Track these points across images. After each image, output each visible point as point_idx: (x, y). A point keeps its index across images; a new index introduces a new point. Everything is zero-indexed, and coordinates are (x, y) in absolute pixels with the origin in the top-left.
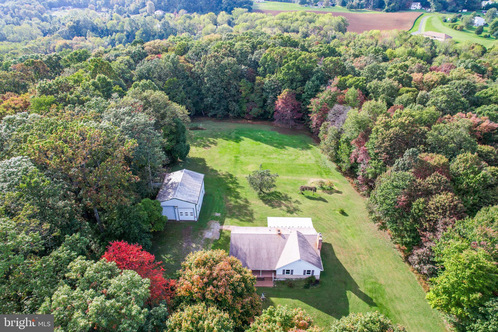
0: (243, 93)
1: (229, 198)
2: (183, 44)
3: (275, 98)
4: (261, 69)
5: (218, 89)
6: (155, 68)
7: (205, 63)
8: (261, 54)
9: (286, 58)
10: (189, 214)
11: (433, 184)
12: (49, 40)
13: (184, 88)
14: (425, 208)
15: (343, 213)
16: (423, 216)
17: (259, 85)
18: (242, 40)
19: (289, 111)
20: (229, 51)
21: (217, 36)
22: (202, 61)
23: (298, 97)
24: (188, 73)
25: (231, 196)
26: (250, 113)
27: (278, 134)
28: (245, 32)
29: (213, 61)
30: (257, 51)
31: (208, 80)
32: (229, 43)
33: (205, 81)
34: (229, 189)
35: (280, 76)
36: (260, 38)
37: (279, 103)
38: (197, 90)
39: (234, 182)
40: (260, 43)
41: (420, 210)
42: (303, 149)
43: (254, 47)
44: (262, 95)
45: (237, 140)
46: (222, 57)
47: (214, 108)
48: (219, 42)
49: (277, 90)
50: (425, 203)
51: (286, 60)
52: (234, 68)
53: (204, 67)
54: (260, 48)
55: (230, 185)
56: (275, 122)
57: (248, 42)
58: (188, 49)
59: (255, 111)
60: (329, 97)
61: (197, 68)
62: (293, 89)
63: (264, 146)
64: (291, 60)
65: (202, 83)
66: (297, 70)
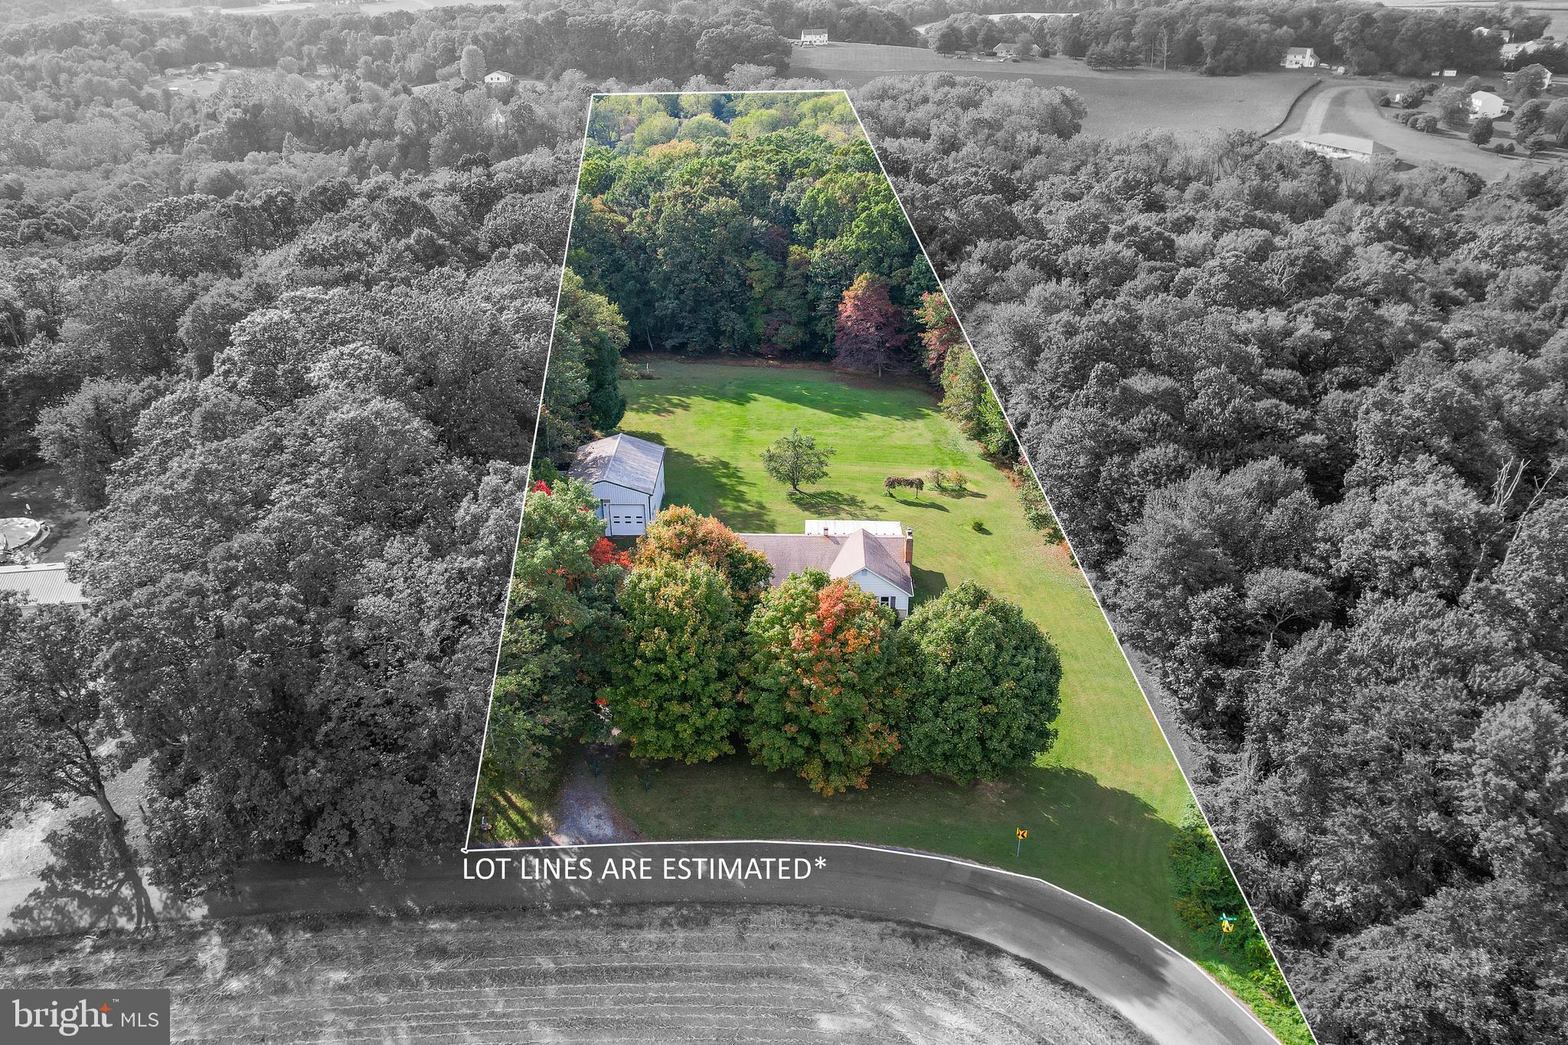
0: (758, 289)
1: (722, 500)
2: (597, 167)
3: (839, 298)
4: (802, 227)
5: (693, 276)
6: (532, 223)
7: (660, 212)
8: (803, 191)
9: (865, 199)
10: (634, 520)
11: (1142, 430)
12: (174, 162)
13: (602, 277)
14: (1122, 475)
15: (979, 528)
16: (1119, 492)
17: (796, 267)
18: (754, 155)
19: (872, 330)
20: (722, 182)
21: (687, 145)
22: (652, 207)
23: (896, 294)
24: (615, 238)
25: (726, 497)
26: (774, 339)
27: (845, 388)
28: (764, 136)
29: (679, 207)
30: (793, 183)
31: (665, 255)
32: (721, 164)
33: (660, 257)
34: (722, 486)
35: (849, 241)
36: (803, 153)
37: (847, 308)
38: (637, 280)
40: (803, 163)
41: (1114, 481)
42: (905, 418)
43: (785, 174)
44: (805, 294)
45: (741, 399)
46: (702, 198)
47: (680, 328)
48: (695, 163)
49: (842, 278)
50: (1123, 464)
51: (865, 203)
52: (735, 223)
53: (657, 222)
54: (803, 175)
55: (724, 480)
56: (838, 360)
57: (769, 161)
58: (612, 179)
59: (788, 334)
60: (965, 286)
61: (639, 225)
62: (882, 274)
63: (809, 411)
64: (877, 203)
65: (650, 261)
66: (892, 228)
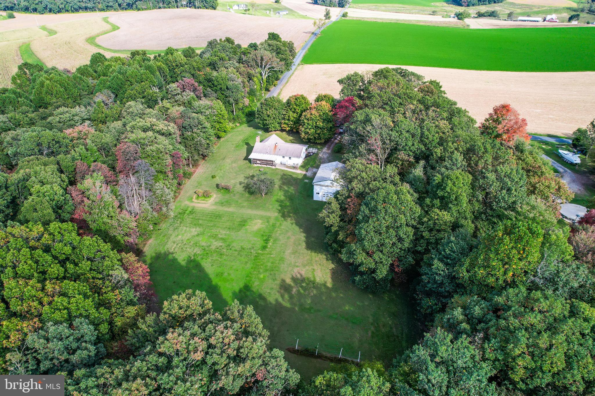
1: (293, 192)
34: (291, 200)
39: (282, 206)
55: (288, 204)
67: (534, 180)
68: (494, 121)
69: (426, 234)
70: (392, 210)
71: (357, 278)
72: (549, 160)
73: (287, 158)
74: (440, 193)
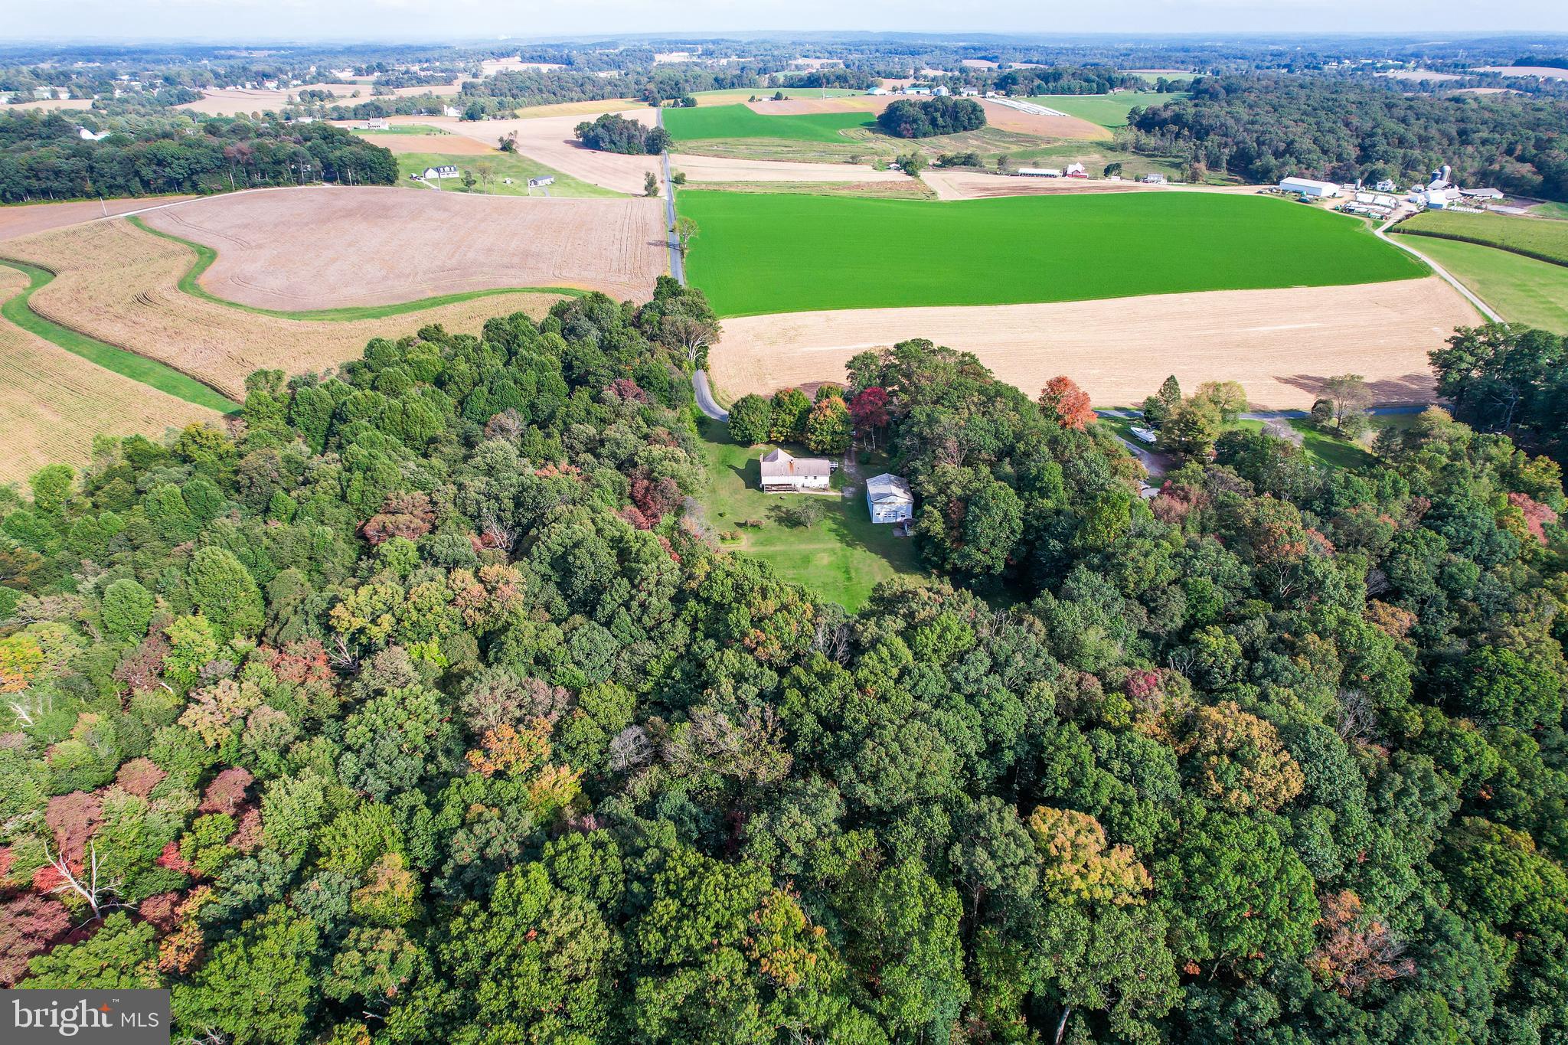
1: (845, 518)
39: (840, 535)
67: (1115, 462)
68: (1050, 399)
69: (1035, 522)
70: (1002, 505)
71: (973, 581)
72: (1123, 442)
73: (811, 478)
74: (1038, 485)
